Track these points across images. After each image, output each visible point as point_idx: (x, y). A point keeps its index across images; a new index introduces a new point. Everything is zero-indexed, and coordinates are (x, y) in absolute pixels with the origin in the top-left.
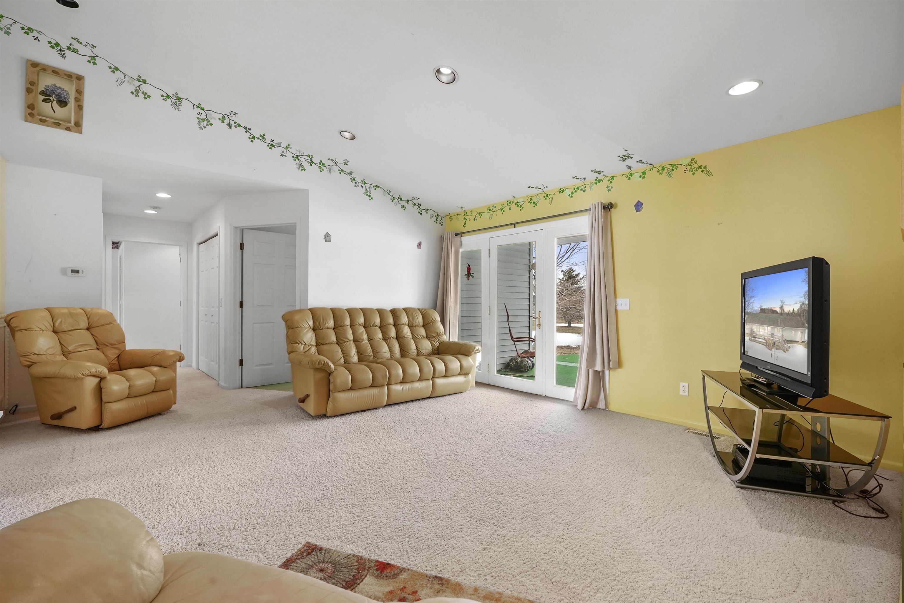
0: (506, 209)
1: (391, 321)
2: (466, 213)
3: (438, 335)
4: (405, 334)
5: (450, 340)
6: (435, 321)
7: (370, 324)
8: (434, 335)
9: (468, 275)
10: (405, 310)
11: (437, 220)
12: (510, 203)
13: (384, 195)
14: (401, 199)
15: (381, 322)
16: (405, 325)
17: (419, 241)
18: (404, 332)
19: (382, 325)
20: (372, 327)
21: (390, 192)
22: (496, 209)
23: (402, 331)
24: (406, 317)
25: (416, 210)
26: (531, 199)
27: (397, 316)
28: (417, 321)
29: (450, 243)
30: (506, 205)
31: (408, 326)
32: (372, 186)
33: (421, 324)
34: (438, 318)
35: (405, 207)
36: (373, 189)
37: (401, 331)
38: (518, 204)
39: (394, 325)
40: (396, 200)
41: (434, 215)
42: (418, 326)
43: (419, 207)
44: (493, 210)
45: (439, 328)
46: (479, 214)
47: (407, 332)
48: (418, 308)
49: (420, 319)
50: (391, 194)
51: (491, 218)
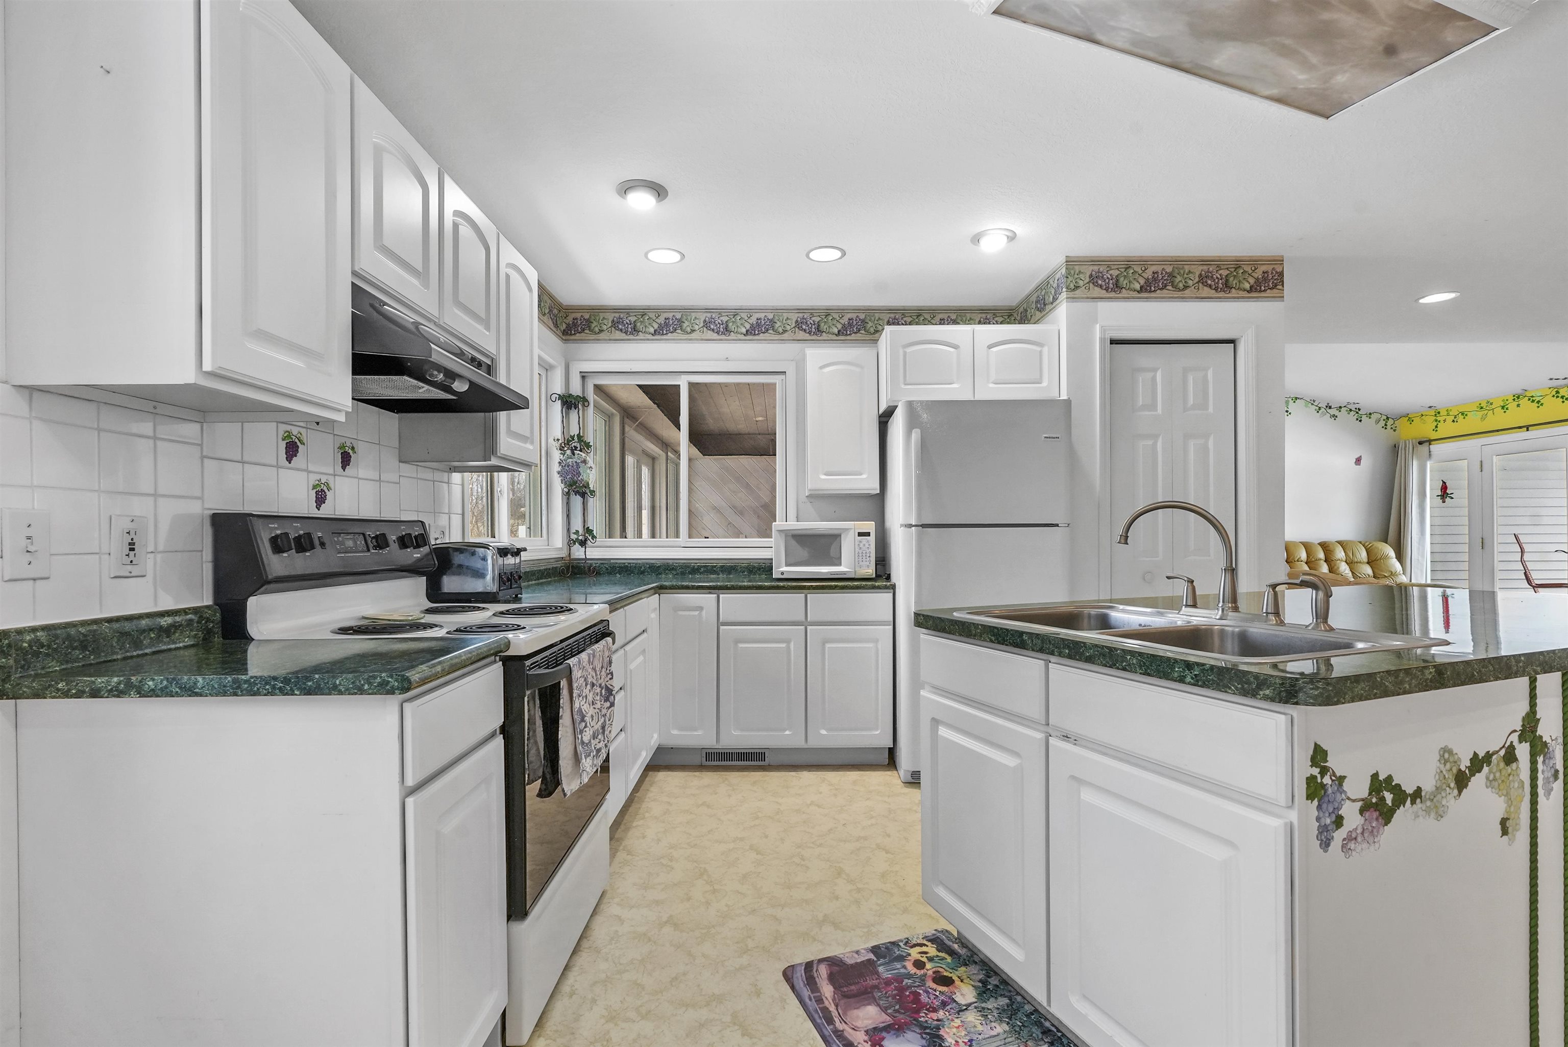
0: (1512, 406)
1: (1321, 555)
2: (1439, 413)
3: (1393, 574)
4: (1342, 571)
5: (1412, 582)
6: (1387, 557)
7: (1293, 559)
8: (1386, 575)
9: (1443, 496)
10: (1340, 543)
11: (1386, 425)
12: (1518, 398)
13: (1306, 406)
14: (1330, 408)
15: (1307, 557)
16: (1342, 561)
17: (1358, 456)
18: (1340, 569)
19: (1309, 560)
20: (1296, 563)
21: (1314, 401)
22: (1493, 407)
23: (1338, 568)
24: (1343, 551)
25: (1352, 417)
26: (1557, 392)
27: (1329, 550)
28: (1358, 556)
29: (1410, 456)
30: (1511, 400)
31: (1346, 562)
32: (1290, 399)
33: (1366, 560)
34: (1392, 553)
35: (1336, 417)
36: (1291, 402)
37: (1336, 567)
38: (1534, 399)
39: (1326, 561)
40: (1323, 410)
41: (1382, 419)
42: (1360, 562)
43: (1357, 413)
44: (1487, 408)
45: (1394, 565)
46: (1463, 414)
47: (1345, 569)
48: (1360, 540)
49: (1364, 554)
50: (1316, 404)
51: (1483, 418)
